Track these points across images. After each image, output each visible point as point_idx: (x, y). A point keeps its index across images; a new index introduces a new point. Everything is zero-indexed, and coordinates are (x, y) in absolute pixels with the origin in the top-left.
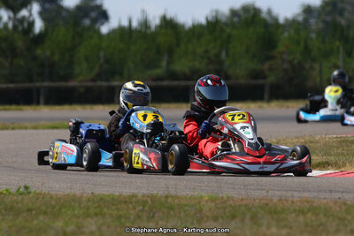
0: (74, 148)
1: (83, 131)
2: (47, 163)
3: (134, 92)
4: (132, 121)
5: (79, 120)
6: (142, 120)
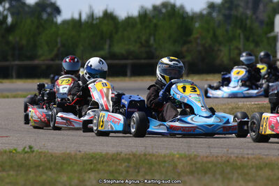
0: (121, 117)
1: (125, 102)
3: (170, 66)
4: (172, 92)
5: (120, 92)
6: (182, 91)
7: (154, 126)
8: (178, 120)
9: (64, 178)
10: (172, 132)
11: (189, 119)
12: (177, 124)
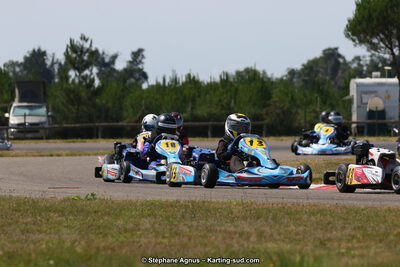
0: (192, 169)
1: (196, 155)
2: (164, 182)
3: (238, 122)
4: (240, 145)
6: (249, 145)
7: (224, 177)
8: (246, 171)
9: (120, 222)
10: (240, 183)
11: (255, 170)
12: (245, 175)
